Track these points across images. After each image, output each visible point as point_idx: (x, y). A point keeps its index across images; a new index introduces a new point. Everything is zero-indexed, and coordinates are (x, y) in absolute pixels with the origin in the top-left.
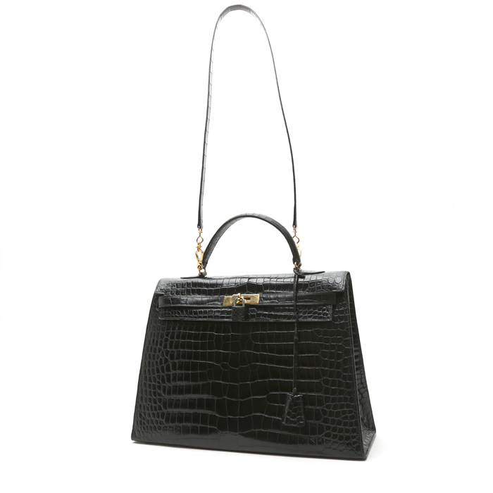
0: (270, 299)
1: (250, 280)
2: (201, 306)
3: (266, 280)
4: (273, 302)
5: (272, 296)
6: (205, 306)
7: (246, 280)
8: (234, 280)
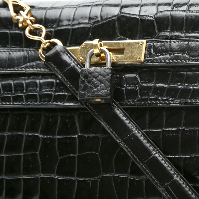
0: (172, 51)
1: (125, 10)
2: (8, 71)
3: (161, 8)
4: (177, 58)
5: (175, 45)
6: (17, 70)
7: (116, 11)
8: (86, 11)
